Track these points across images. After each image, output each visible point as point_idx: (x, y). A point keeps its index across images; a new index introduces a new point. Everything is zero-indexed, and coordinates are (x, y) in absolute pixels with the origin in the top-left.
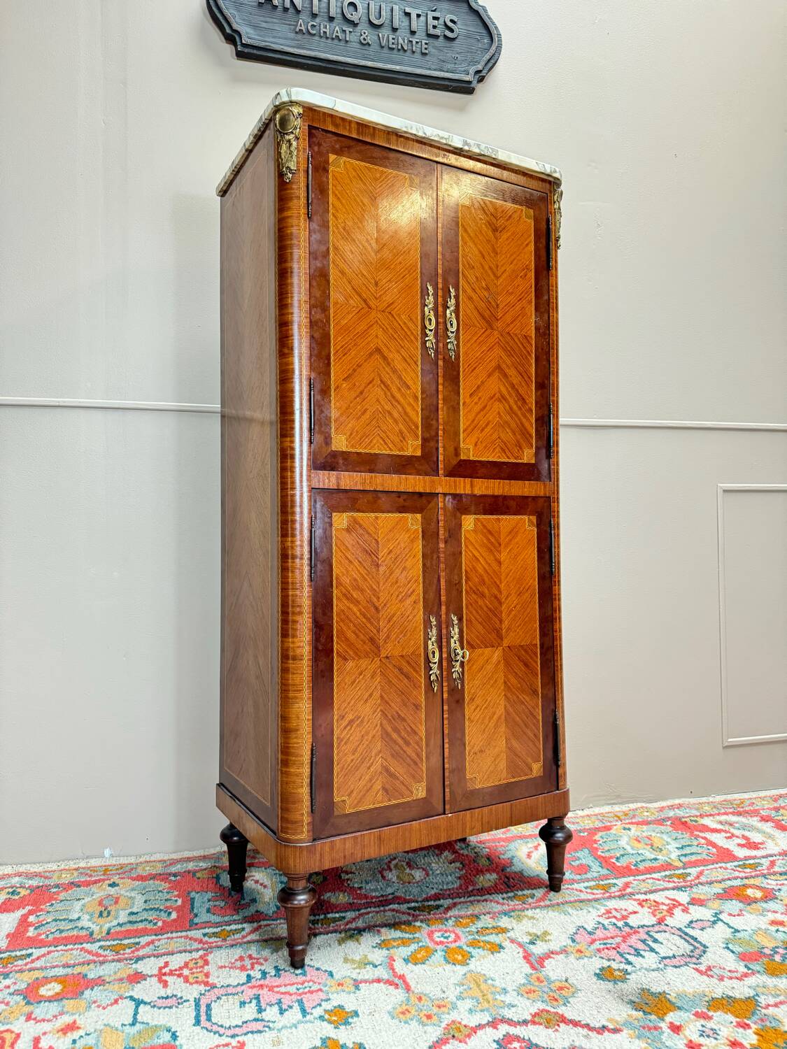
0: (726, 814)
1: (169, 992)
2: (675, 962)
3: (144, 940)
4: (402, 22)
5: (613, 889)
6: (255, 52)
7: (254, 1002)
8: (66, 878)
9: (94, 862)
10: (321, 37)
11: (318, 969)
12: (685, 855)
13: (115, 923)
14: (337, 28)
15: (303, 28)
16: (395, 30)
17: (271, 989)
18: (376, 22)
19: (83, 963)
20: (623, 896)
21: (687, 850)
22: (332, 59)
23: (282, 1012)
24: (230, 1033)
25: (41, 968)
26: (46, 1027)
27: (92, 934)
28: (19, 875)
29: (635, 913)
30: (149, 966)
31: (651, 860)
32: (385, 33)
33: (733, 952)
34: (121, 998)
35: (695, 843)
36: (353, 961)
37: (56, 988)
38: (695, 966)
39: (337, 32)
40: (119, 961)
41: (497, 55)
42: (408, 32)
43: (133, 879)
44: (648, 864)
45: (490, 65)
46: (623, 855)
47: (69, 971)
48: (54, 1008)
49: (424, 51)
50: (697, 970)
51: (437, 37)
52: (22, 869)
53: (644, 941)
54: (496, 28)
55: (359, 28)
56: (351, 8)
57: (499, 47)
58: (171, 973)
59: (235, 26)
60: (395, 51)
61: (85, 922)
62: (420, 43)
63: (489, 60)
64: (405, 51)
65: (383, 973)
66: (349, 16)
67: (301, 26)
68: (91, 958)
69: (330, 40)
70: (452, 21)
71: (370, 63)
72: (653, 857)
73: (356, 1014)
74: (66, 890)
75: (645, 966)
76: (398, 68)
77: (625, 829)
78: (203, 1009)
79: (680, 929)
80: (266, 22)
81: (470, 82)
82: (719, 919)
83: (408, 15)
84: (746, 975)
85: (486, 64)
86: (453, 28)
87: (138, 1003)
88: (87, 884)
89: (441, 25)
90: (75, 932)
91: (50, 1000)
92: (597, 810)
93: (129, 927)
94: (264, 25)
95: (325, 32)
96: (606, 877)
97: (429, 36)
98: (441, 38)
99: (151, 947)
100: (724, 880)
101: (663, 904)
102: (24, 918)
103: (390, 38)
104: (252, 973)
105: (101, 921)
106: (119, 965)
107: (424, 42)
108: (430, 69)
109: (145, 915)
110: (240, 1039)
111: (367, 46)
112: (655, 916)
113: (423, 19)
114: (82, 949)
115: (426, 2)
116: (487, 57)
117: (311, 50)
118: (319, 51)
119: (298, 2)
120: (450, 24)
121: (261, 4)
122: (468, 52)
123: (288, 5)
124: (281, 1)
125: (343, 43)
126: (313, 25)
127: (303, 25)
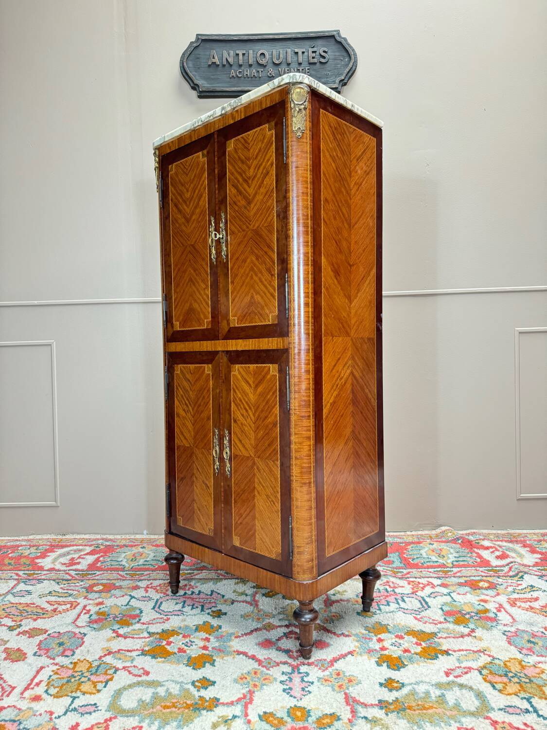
0: (502, 541)
1: (147, 595)
2: (405, 611)
3: (146, 573)
4: (293, 58)
5: (399, 574)
6: (207, 94)
7: (182, 603)
8: (123, 543)
9: (138, 537)
11: (219, 594)
12: (457, 561)
13: (137, 564)
14: (254, 71)
15: (234, 75)
16: (289, 65)
17: (193, 599)
18: (277, 62)
19: (115, 579)
20: (402, 578)
21: (461, 559)
23: (192, 608)
24: (165, 614)
25: (98, 580)
26: (91, 602)
27: (125, 568)
28: (103, 539)
29: (403, 587)
30: (143, 584)
31: (433, 562)
32: (283, 68)
33: (443, 610)
34: (126, 594)
35: (470, 555)
36: (237, 592)
37: (101, 587)
38: (415, 615)
39: (254, 73)
40: (132, 580)
41: (354, 68)
42: (297, 64)
43: (153, 546)
44: (432, 564)
45: (350, 74)
46: (417, 558)
47: (109, 582)
48: (97, 595)
50: (415, 617)
51: (315, 64)
52: (105, 537)
53: (396, 599)
54: (353, 50)
55: (267, 67)
56: (262, 56)
57: (356, 62)
58: (152, 588)
59: (196, 82)
61: (124, 563)
62: (304, 70)
63: (349, 72)
65: (249, 599)
66: (261, 62)
68: (120, 577)
69: (250, 79)
70: (325, 52)
72: (436, 560)
73: (225, 614)
74: (121, 548)
75: (387, 610)
77: (430, 544)
78: (159, 603)
79: (423, 598)
80: (213, 75)
82: (450, 595)
83: (297, 53)
84: (440, 623)
85: (346, 75)
86: (325, 56)
87: (132, 597)
88: (132, 546)
89: (317, 55)
90: (117, 567)
91: (96, 592)
92: (420, 533)
93: (142, 567)
94: (212, 77)
95: (247, 75)
96: (400, 568)
97: (310, 64)
98: (318, 63)
99: (148, 576)
100: (470, 576)
101: (423, 584)
102: (99, 558)
103: (286, 70)
104: (187, 592)
105: (131, 563)
106: (131, 582)
107: (307, 68)
109: (152, 562)
110: (169, 617)
111: (272, 78)
112: (413, 589)
113: (306, 54)
114: (118, 574)
115: (308, 43)
116: (348, 70)
117: (239, 87)
118: (244, 86)
119: (231, 60)
120: (323, 54)
121: (209, 66)
122: (335, 69)
123: (225, 63)
124: (221, 61)
125: (258, 79)
126: (240, 72)
127: (234, 73)
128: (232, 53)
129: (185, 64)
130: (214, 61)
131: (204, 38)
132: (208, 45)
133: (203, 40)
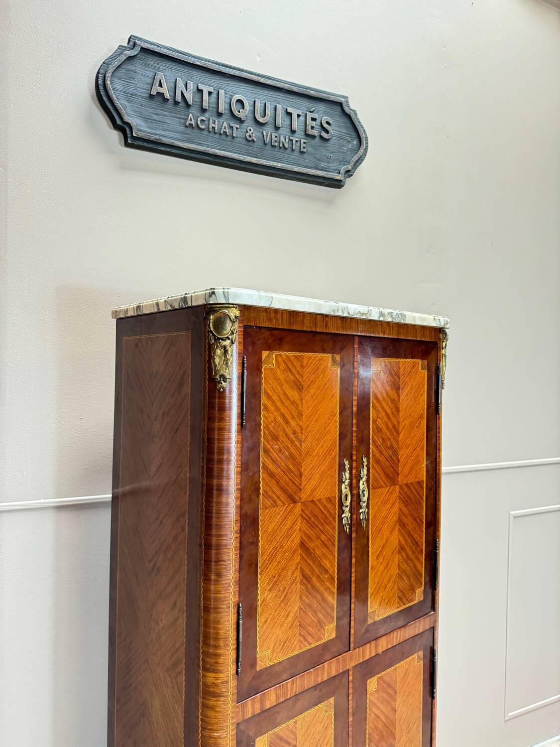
4: (284, 121)
6: (145, 144)
10: (209, 132)
14: (225, 124)
15: (193, 122)
16: (277, 128)
18: (261, 120)
22: (220, 154)
32: (268, 131)
39: (225, 128)
41: (363, 156)
42: (289, 130)
45: (357, 164)
49: (302, 150)
51: (314, 137)
55: (245, 124)
56: (239, 105)
57: (365, 148)
59: (127, 118)
60: (277, 149)
62: (299, 142)
63: (357, 161)
64: (286, 149)
66: (236, 113)
67: (191, 120)
69: (217, 135)
70: (328, 123)
71: (254, 159)
76: (279, 165)
80: (157, 114)
81: (340, 181)
83: (290, 114)
85: (354, 165)
86: (328, 129)
89: (317, 125)
94: (155, 117)
95: (214, 128)
97: (307, 135)
98: (318, 138)
103: (273, 137)
107: (303, 141)
108: (307, 167)
111: (252, 143)
113: (302, 119)
115: (305, 103)
116: (356, 158)
117: (200, 144)
118: (208, 146)
119: (189, 96)
120: (326, 126)
121: (151, 97)
122: (340, 152)
123: (179, 98)
124: (172, 94)
125: (229, 138)
126: (202, 120)
127: (192, 120)
128: (191, 85)
129: (109, 82)
130: (160, 90)
131: (146, 46)
132: (152, 61)
133: (144, 50)
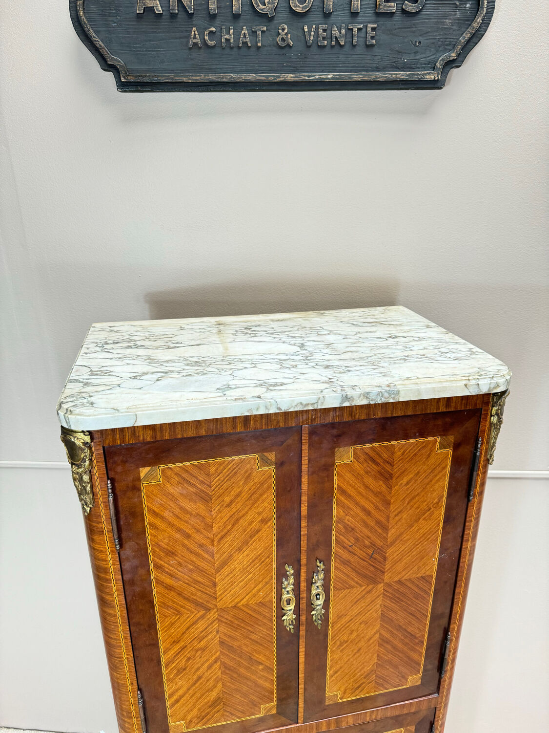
6: (140, 88)
10: (223, 48)
14: (245, 31)
15: (198, 40)
16: (327, 15)
18: (299, 9)
22: (240, 80)
32: (313, 23)
39: (245, 36)
41: (483, 29)
42: (347, 13)
45: (471, 46)
49: (370, 42)
51: (390, 15)
55: (274, 22)
57: (489, 15)
59: (111, 58)
60: (327, 50)
62: (364, 30)
63: (470, 39)
64: (342, 46)
66: (260, 8)
67: (195, 37)
69: (235, 50)
71: (291, 75)
76: (331, 76)
80: (149, 41)
81: (436, 79)
85: (463, 48)
94: (147, 45)
95: (228, 40)
97: (379, 14)
98: (398, 14)
103: (321, 31)
107: (370, 26)
108: (377, 69)
111: (287, 49)
116: (467, 36)
117: (211, 70)
118: (222, 70)
121: (139, 16)
122: (437, 30)
123: (175, 10)
124: (164, 4)
125: (253, 51)
126: (211, 32)
127: (197, 36)
129: (81, 13)
130: (148, 3)
